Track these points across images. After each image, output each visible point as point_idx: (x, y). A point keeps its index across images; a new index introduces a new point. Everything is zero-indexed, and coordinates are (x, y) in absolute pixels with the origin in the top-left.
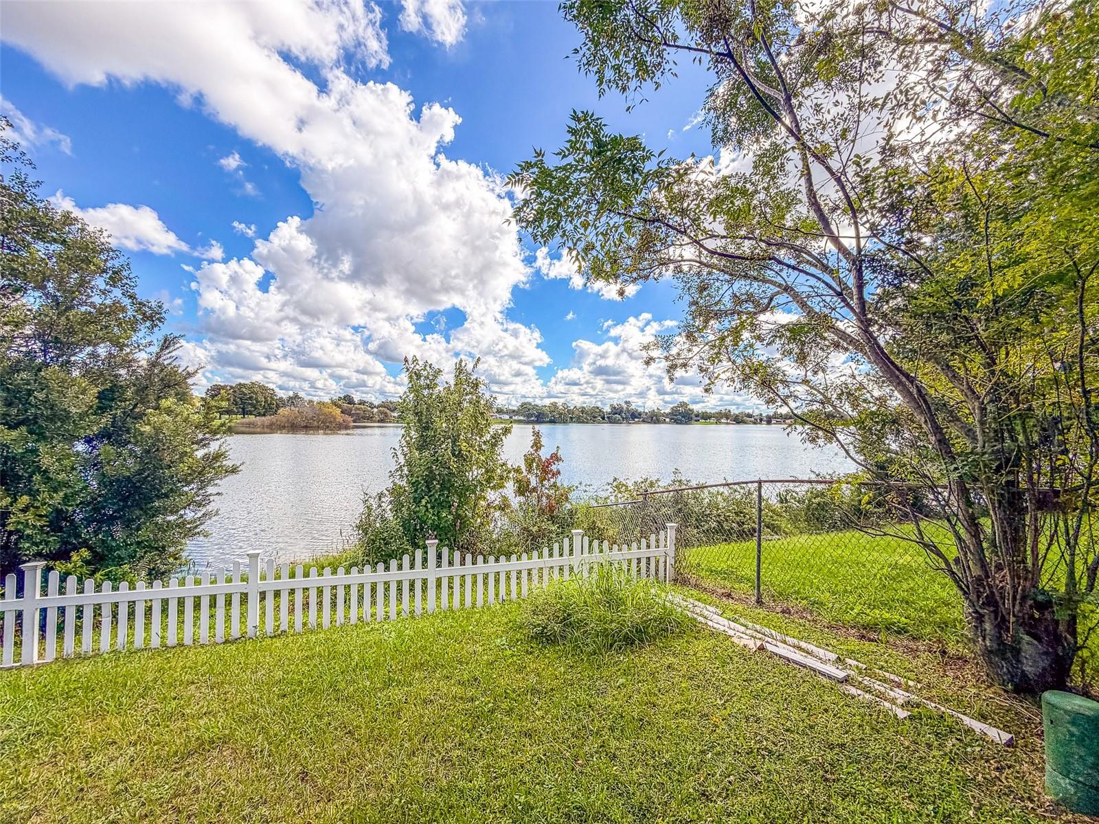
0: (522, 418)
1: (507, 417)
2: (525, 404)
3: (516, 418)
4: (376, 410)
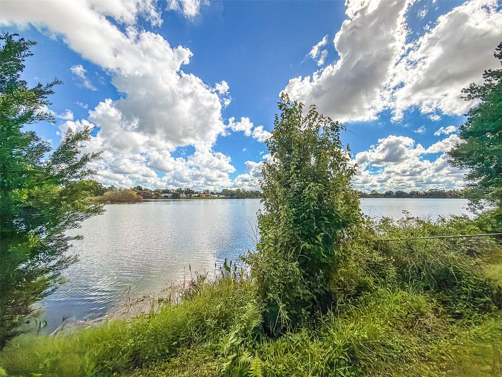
0: (223, 196)
1: (217, 196)
2: (225, 190)
3: (221, 196)
4: (153, 193)
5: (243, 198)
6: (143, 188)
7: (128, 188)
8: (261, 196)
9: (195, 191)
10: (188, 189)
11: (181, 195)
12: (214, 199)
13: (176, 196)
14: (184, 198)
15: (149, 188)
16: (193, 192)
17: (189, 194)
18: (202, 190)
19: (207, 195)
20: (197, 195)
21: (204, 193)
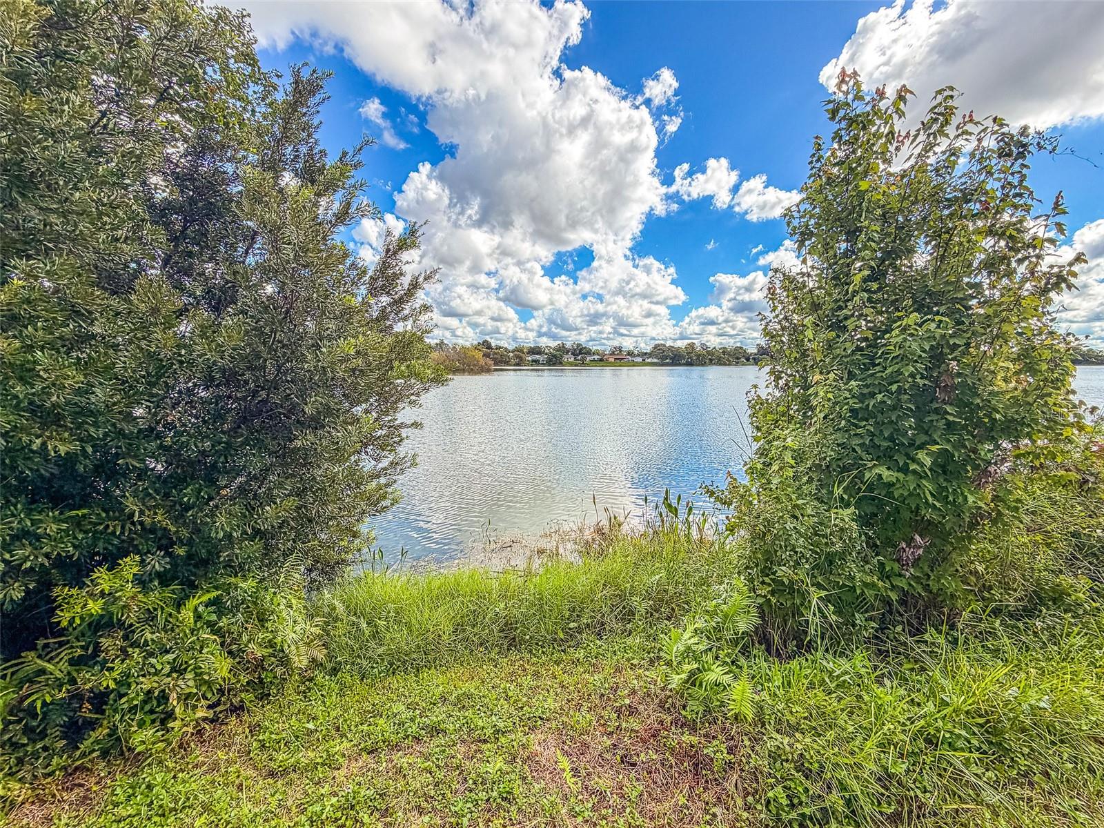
0: (655, 360)
1: (640, 360)
2: (659, 345)
3: (649, 360)
4: (511, 355)
5: (703, 364)
6: (493, 345)
7: (468, 344)
8: (748, 360)
9: (594, 349)
10: (579, 345)
11: (566, 358)
12: (634, 366)
13: (555, 360)
14: (571, 364)
15: (504, 344)
16: (589, 353)
17: (581, 356)
18: (607, 346)
19: (619, 358)
20: (596, 357)
21: (613, 354)
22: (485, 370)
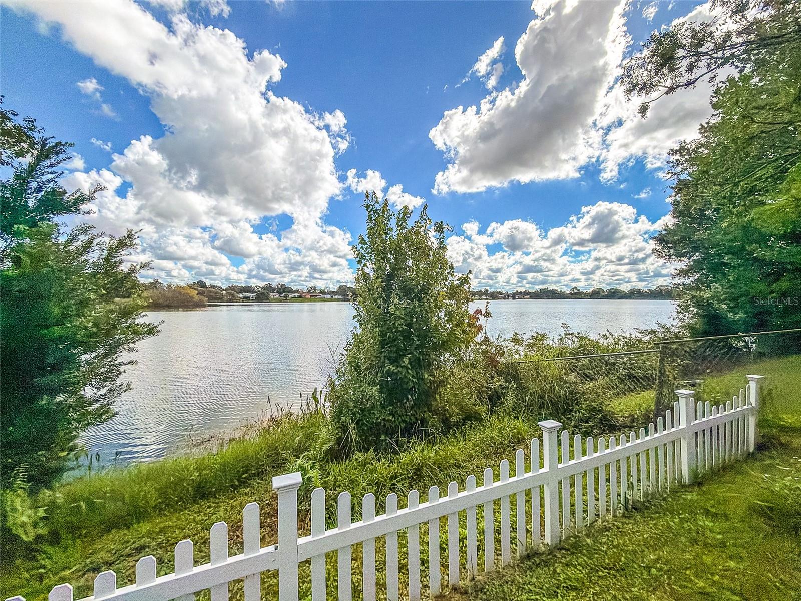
0: (340, 297)
1: (329, 297)
2: (342, 286)
3: (336, 297)
4: (224, 293)
6: (208, 284)
7: (183, 284)
9: (294, 288)
10: (282, 285)
11: (271, 296)
12: (325, 301)
13: (262, 296)
14: (276, 300)
15: (218, 284)
16: (291, 291)
17: (284, 294)
18: (304, 287)
19: (313, 296)
20: (296, 295)
21: (309, 292)
22: (199, 305)
